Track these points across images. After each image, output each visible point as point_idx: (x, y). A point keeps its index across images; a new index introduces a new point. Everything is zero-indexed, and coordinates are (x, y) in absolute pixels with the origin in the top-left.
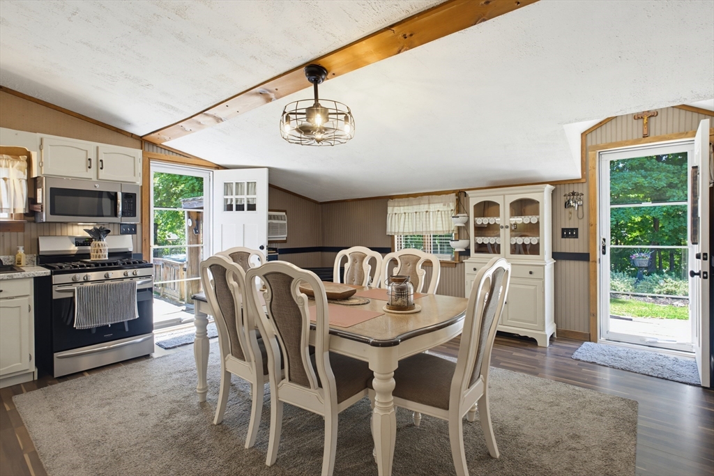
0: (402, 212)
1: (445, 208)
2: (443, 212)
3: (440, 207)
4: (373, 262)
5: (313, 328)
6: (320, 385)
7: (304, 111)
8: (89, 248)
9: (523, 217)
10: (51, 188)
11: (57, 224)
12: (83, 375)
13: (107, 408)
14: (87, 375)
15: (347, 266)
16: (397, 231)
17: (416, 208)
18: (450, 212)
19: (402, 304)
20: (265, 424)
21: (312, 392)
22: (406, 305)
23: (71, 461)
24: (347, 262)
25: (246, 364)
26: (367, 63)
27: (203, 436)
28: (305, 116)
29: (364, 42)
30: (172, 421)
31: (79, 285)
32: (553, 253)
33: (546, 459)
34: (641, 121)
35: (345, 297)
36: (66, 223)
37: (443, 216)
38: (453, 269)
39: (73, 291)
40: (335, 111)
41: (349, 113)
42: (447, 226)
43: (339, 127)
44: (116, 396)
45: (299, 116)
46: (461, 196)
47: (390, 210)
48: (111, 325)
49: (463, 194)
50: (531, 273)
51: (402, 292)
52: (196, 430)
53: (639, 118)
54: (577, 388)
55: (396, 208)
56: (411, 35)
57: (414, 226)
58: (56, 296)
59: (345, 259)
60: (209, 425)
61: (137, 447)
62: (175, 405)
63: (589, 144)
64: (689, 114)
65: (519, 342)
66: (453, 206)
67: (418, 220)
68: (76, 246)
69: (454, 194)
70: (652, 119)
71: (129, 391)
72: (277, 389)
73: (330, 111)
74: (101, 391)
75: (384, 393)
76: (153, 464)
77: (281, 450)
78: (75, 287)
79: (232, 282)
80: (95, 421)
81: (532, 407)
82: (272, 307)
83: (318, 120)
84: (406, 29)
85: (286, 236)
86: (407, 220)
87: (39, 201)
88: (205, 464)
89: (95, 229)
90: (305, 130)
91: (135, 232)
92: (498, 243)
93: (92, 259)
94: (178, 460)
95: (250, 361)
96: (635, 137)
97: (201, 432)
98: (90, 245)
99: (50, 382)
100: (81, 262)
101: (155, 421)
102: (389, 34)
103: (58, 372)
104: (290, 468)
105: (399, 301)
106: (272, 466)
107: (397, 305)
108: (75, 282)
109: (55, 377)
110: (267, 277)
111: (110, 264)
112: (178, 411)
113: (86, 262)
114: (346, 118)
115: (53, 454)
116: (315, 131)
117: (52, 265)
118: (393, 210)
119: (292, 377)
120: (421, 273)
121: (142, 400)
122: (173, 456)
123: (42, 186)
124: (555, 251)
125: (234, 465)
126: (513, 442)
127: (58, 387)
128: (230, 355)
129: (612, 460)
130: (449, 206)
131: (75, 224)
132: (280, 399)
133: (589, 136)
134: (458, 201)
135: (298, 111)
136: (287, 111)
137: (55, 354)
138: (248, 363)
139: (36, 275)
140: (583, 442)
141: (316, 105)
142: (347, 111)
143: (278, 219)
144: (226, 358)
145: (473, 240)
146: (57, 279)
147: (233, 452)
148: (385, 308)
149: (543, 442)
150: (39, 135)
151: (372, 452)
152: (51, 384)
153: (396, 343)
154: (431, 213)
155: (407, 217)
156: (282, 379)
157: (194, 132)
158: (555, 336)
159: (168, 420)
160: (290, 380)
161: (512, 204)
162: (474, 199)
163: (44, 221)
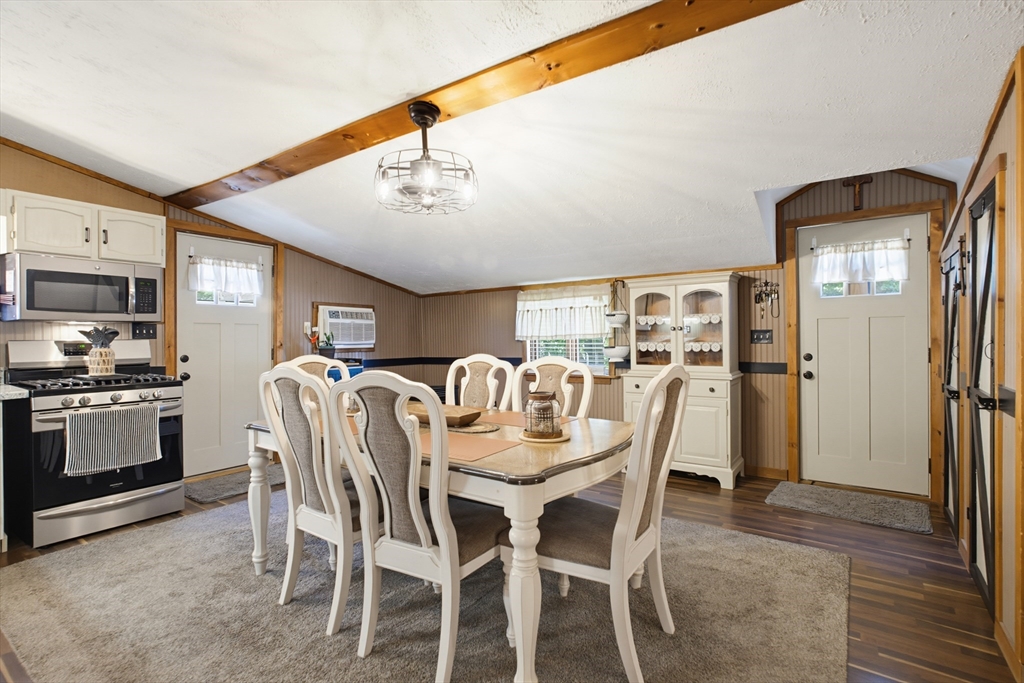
0: (538, 308)
1: (597, 303)
2: (593, 309)
3: (589, 301)
4: (501, 375)
5: (426, 463)
6: (435, 542)
7: (408, 165)
8: (86, 358)
9: (700, 315)
10: (28, 271)
11: (36, 323)
12: (79, 543)
13: (119, 588)
14: (84, 543)
15: (464, 381)
16: (530, 335)
17: (557, 303)
18: (602, 309)
19: (546, 430)
20: (354, 602)
21: (425, 551)
22: (550, 431)
23: (69, 663)
24: (465, 375)
25: (328, 517)
26: (496, 101)
27: (265, 620)
28: (409, 172)
29: (493, 72)
30: (218, 602)
31: (72, 412)
32: (740, 363)
33: (735, 632)
34: (851, 189)
35: (466, 422)
36: (49, 322)
37: (594, 313)
38: (607, 386)
39: (63, 420)
40: (453, 167)
41: (471, 169)
42: (599, 327)
43: (457, 188)
44: (132, 571)
45: (402, 172)
46: (617, 286)
47: (520, 305)
48: (121, 469)
49: (620, 284)
50: (712, 390)
51: (545, 413)
52: (253, 613)
53: (849, 185)
54: (773, 541)
55: (528, 303)
56: (557, 66)
57: (554, 327)
58: (36, 427)
59: (461, 372)
60: (272, 606)
61: (169, 640)
62: (222, 580)
63: (786, 218)
64: (911, 180)
65: (696, 484)
66: (606, 299)
67: (559, 319)
68: (66, 355)
69: (609, 284)
70: (866, 186)
71: (152, 562)
72: (374, 549)
73: (444, 166)
74: (108, 564)
75: (524, 548)
76: (196, 661)
77: (378, 635)
78: (66, 414)
79: (308, 404)
80: (103, 606)
81: (715, 567)
82: (368, 435)
83: (427, 178)
84: (552, 57)
85: (374, 342)
86: (543, 319)
87: (9, 288)
88: (271, 659)
89: (96, 330)
90: (409, 190)
91: (153, 336)
92: (668, 350)
93: (91, 374)
94: (231, 655)
95: (333, 512)
96: (844, 210)
97: (262, 615)
98: (86, 354)
99: (27, 554)
100: (74, 378)
101: (193, 604)
102: (528, 61)
103: (39, 540)
104: (393, 658)
105: (541, 427)
106: (367, 657)
107: (539, 432)
108: (66, 407)
109: (35, 546)
110: (361, 393)
111: (118, 381)
112: (226, 589)
113: (81, 379)
114: (467, 175)
115: (40, 655)
116: (424, 192)
117: (30, 383)
118: (524, 306)
119: (395, 532)
120: (567, 389)
121: (172, 574)
122: (223, 649)
123: (15, 266)
124: (742, 361)
125: (312, 658)
126: (693, 613)
127: (41, 561)
128: (304, 505)
129: (819, 630)
130: (601, 299)
131: (64, 322)
132: (378, 564)
133: (786, 206)
134: (614, 292)
135: (401, 165)
136: (386, 164)
137: (35, 513)
138: (331, 516)
139: (7, 398)
140: (782, 609)
141: (426, 156)
142: (467, 166)
143: (362, 318)
144: (298, 511)
145: (635, 346)
146: (37, 403)
147: (309, 641)
148: (521, 436)
149: (730, 611)
150: (11, 192)
151: (504, 632)
152: (30, 557)
153: (541, 480)
154: (577, 310)
155: (544, 315)
156: (381, 536)
157: (245, 192)
158: (742, 475)
159: (213, 601)
160: (392, 536)
161: (686, 297)
162: (636, 291)
163: (18, 318)
